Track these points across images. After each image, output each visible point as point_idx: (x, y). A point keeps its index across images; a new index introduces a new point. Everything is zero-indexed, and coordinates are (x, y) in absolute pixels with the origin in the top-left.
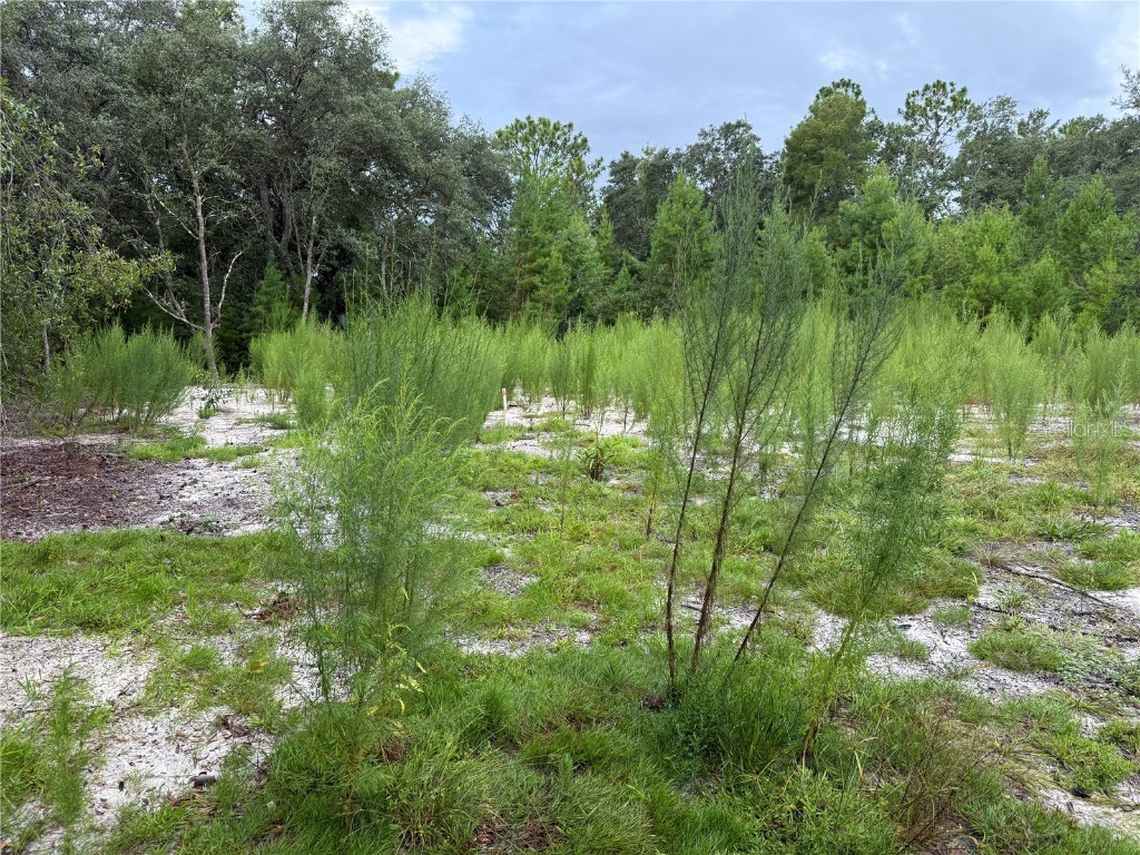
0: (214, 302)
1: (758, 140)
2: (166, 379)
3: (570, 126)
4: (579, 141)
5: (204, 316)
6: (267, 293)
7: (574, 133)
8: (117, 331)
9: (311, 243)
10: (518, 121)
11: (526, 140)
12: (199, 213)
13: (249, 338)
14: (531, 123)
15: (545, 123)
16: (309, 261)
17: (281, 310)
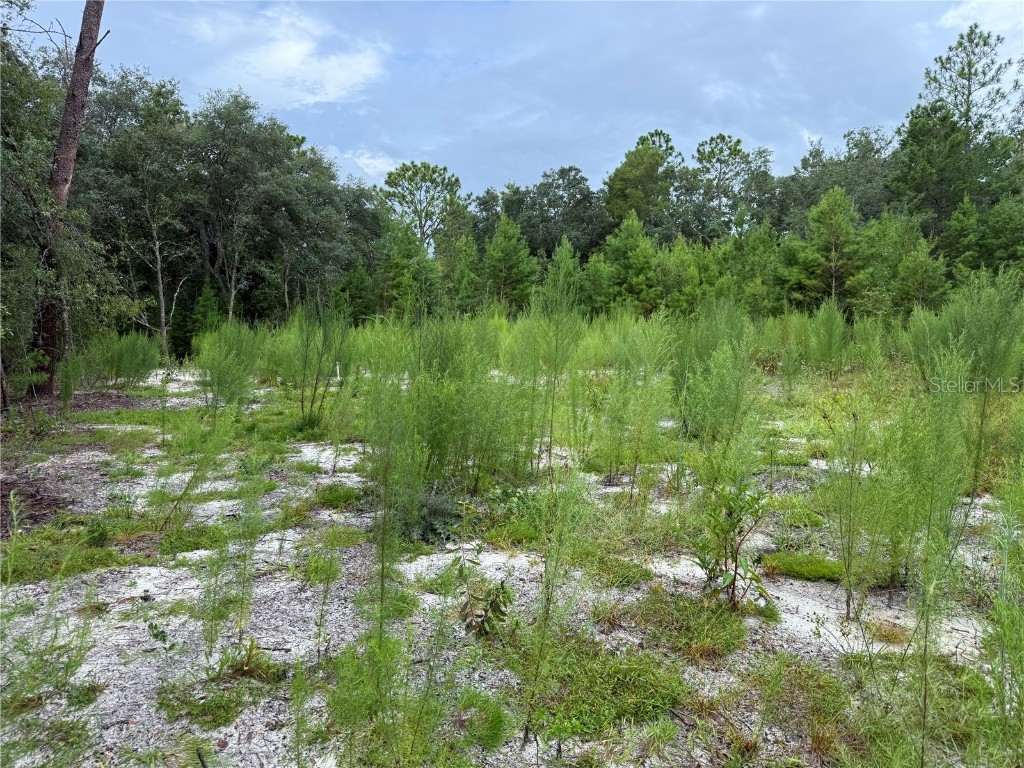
0: (167, 313)
1: (587, 180)
2: (144, 360)
3: (445, 169)
4: (453, 179)
5: (160, 322)
6: (203, 306)
7: (448, 175)
8: (114, 334)
9: (235, 271)
10: (404, 165)
11: (411, 179)
12: (157, 253)
13: (191, 336)
14: (414, 166)
15: (426, 166)
16: (233, 283)
17: (213, 317)
